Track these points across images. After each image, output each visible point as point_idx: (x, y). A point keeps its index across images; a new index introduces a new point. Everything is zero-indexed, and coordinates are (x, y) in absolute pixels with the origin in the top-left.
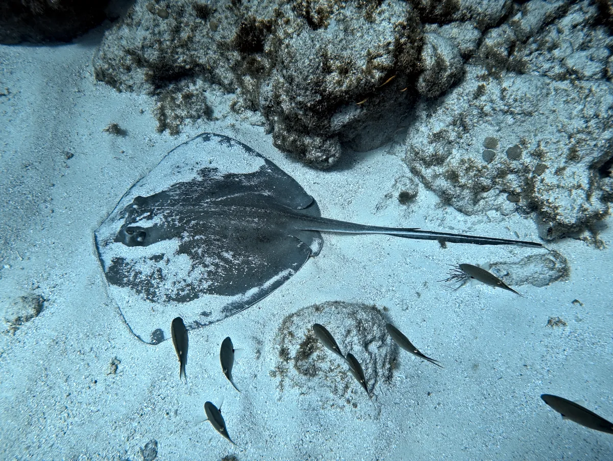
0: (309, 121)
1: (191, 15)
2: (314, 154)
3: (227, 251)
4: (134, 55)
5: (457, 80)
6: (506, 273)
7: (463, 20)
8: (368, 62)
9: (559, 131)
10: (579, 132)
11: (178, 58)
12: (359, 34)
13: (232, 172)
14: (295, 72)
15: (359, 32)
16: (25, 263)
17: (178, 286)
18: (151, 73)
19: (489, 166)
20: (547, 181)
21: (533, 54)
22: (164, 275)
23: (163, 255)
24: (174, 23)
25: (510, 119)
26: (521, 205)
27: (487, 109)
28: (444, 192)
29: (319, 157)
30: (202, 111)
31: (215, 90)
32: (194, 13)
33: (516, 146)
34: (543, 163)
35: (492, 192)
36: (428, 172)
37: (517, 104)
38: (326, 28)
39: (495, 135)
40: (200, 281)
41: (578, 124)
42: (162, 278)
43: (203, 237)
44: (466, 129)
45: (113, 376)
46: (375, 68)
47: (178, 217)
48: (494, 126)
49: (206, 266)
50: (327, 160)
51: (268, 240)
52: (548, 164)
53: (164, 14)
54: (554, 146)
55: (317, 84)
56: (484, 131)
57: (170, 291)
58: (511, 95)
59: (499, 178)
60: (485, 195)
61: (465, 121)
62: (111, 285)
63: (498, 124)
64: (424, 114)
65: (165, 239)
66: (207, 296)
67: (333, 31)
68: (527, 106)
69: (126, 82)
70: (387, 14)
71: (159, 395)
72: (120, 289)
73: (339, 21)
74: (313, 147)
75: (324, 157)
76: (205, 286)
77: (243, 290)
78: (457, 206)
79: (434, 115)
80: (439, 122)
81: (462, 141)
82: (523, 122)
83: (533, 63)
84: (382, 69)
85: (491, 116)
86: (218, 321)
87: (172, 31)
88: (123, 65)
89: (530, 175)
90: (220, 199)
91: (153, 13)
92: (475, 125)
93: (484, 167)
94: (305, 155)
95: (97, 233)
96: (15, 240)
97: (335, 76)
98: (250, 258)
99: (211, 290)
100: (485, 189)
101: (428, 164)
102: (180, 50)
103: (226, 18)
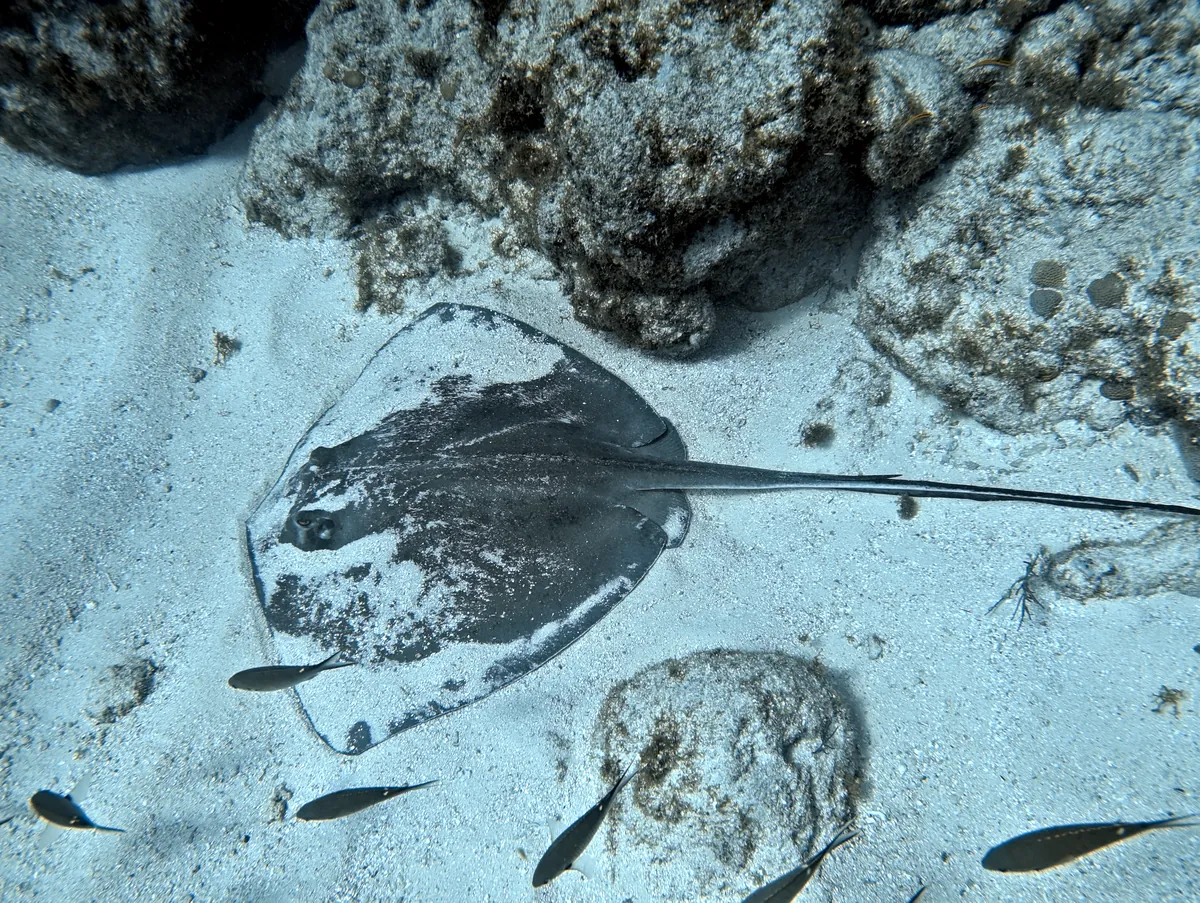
0: (639, 267)
1: (405, 74)
2: (657, 331)
3: (491, 549)
4: (306, 166)
5: (958, 142)
6: (1106, 569)
7: (965, 9)
8: (747, 135)
11: (387, 162)
12: (723, 79)
13: (498, 380)
14: (595, 173)
15: (722, 73)
16: (121, 597)
17: (399, 628)
18: (338, 195)
19: (1049, 325)
20: (1193, 350)
21: (1141, 62)
22: (371, 607)
23: (368, 565)
24: (375, 95)
25: (1090, 218)
26: (1136, 405)
27: (1035, 199)
28: (948, 389)
29: (668, 336)
30: (437, 261)
31: (462, 214)
32: (410, 70)
33: (1112, 277)
34: (1181, 310)
35: (1062, 380)
36: (910, 349)
37: (1103, 182)
38: (654, 72)
39: (1058, 256)
40: (442, 614)
42: (368, 613)
43: (443, 524)
44: (987, 249)
45: (278, 824)
46: (763, 145)
47: (392, 486)
48: (1052, 236)
49: (451, 582)
50: (685, 339)
51: (574, 521)
52: (1193, 310)
53: (354, 80)
55: (643, 192)
56: (1032, 248)
57: (384, 638)
58: (1088, 165)
59: (1076, 348)
60: (1046, 387)
61: (984, 232)
62: (276, 633)
63: (1063, 230)
64: (890, 223)
65: (370, 533)
66: (456, 647)
67: (667, 78)
68: (1128, 186)
69: (298, 219)
70: (781, 28)
71: (365, 868)
72: (293, 639)
73: (680, 56)
74: (653, 317)
75: (680, 335)
76: (451, 626)
77: (528, 630)
78: (982, 415)
79: (911, 224)
80: (924, 237)
81: (980, 274)
82: (1123, 220)
83: (1140, 84)
84: (777, 145)
85: (1044, 214)
86: (477, 699)
87: (372, 111)
88: (288, 188)
89: (1151, 340)
90: (472, 443)
91: (336, 81)
92: (1008, 236)
93: (1036, 329)
94: (639, 334)
95: (250, 527)
96: (102, 551)
97: (680, 171)
98: (539, 560)
99: (464, 634)
100: (1043, 375)
101: (907, 332)
102: (389, 145)
103: (471, 71)
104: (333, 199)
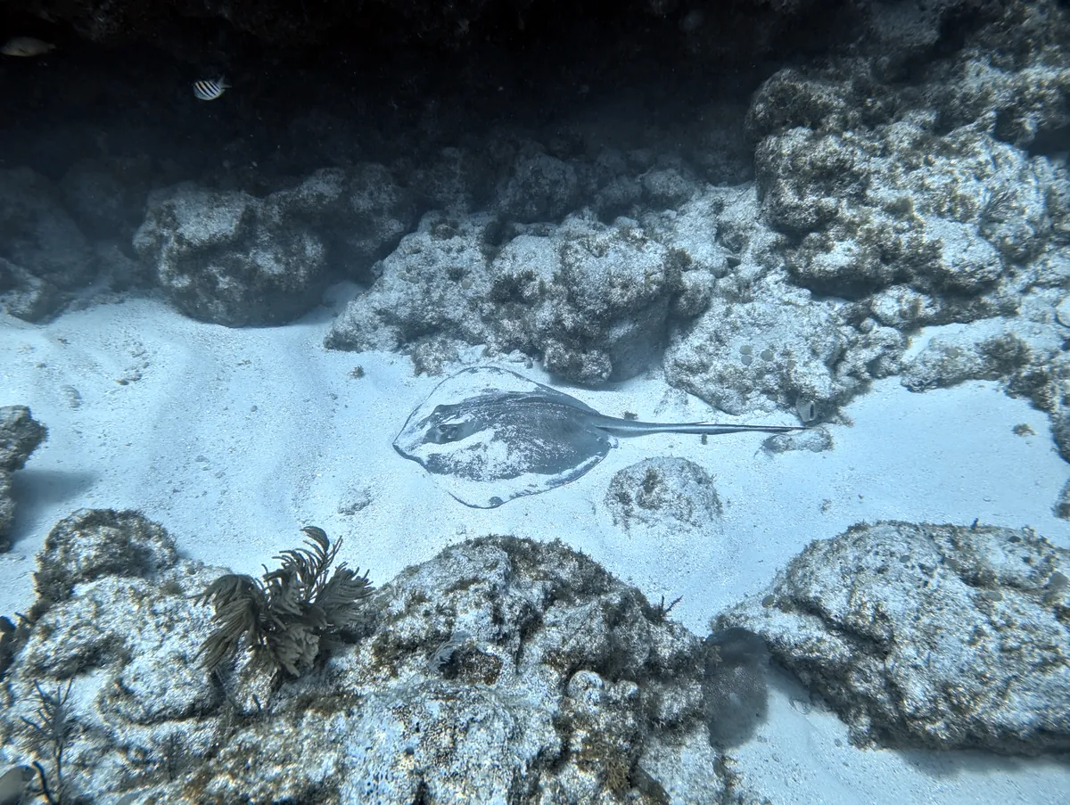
1: (443, 279)
2: (590, 368)
3: (538, 438)
4: (385, 314)
5: (708, 304)
7: (696, 269)
8: (646, 278)
9: (798, 336)
10: (812, 335)
11: (427, 315)
13: (512, 390)
15: (634, 258)
17: (500, 468)
18: (397, 330)
19: (749, 369)
20: (799, 371)
22: (483, 461)
23: (480, 444)
24: (425, 287)
25: (757, 330)
26: (780, 402)
27: (739, 324)
28: (713, 395)
29: (595, 371)
33: (767, 350)
34: (793, 360)
35: (754, 394)
36: (696, 380)
37: (761, 318)
39: (748, 343)
40: (519, 463)
41: (808, 330)
42: (482, 463)
44: (722, 343)
46: (652, 282)
48: (746, 337)
50: (601, 373)
52: (796, 360)
53: (415, 280)
54: (797, 347)
55: (606, 294)
56: (737, 342)
57: (493, 472)
59: (758, 379)
60: (749, 396)
61: (720, 336)
62: (433, 474)
63: (749, 334)
64: (679, 338)
65: (478, 432)
66: (529, 475)
67: (612, 258)
68: (768, 319)
69: (370, 341)
72: (443, 476)
73: (616, 252)
74: (589, 362)
75: (599, 371)
76: (524, 467)
77: (559, 471)
78: (727, 407)
79: (690, 335)
80: (697, 338)
81: (720, 352)
82: (768, 331)
84: (659, 283)
85: (742, 329)
86: (546, 491)
87: (423, 293)
88: (370, 325)
89: (785, 371)
91: (405, 280)
92: (729, 338)
93: (745, 370)
94: (580, 370)
95: (396, 445)
98: (559, 446)
99: (531, 470)
100: (749, 390)
101: (695, 373)
102: (430, 307)
103: (481, 277)
104: (393, 331)
